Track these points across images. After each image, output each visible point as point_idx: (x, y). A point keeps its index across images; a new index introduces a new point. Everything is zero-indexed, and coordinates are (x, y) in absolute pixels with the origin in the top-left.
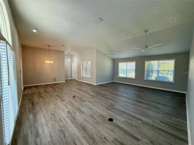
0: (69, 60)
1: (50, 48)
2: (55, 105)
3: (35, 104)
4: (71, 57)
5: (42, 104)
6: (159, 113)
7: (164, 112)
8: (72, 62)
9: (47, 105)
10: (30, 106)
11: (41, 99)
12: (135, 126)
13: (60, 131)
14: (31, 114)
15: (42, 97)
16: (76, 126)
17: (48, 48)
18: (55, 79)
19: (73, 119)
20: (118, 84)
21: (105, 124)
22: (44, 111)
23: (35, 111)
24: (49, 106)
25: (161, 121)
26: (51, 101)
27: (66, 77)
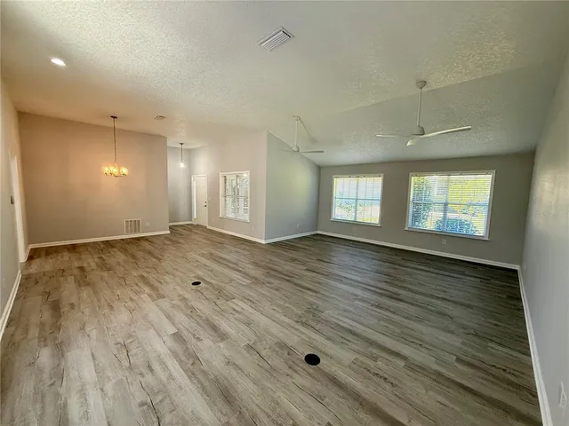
0: (182, 165)
1: (118, 125)
2: (131, 311)
3: (65, 309)
4: (189, 154)
5: (87, 312)
6: (452, 332)
7: (465, 329)
8: (190, 172)
9: (106, 311)
10: (47, 316)
11: (86, 293)
12: (385, 379)
13: (145, 407)
14: (45, 346)
15: (88, 284)
16: (202, 385)
17: (110, 123)
18: (136, 225)
19: (191, 362)
20: (331, 240)
21: (295, 376)
22: (94, 333)
23: (61, 335)
24: (112, 317)
25: (459, 360)
26: (119, 299)
27: (173, 216)
